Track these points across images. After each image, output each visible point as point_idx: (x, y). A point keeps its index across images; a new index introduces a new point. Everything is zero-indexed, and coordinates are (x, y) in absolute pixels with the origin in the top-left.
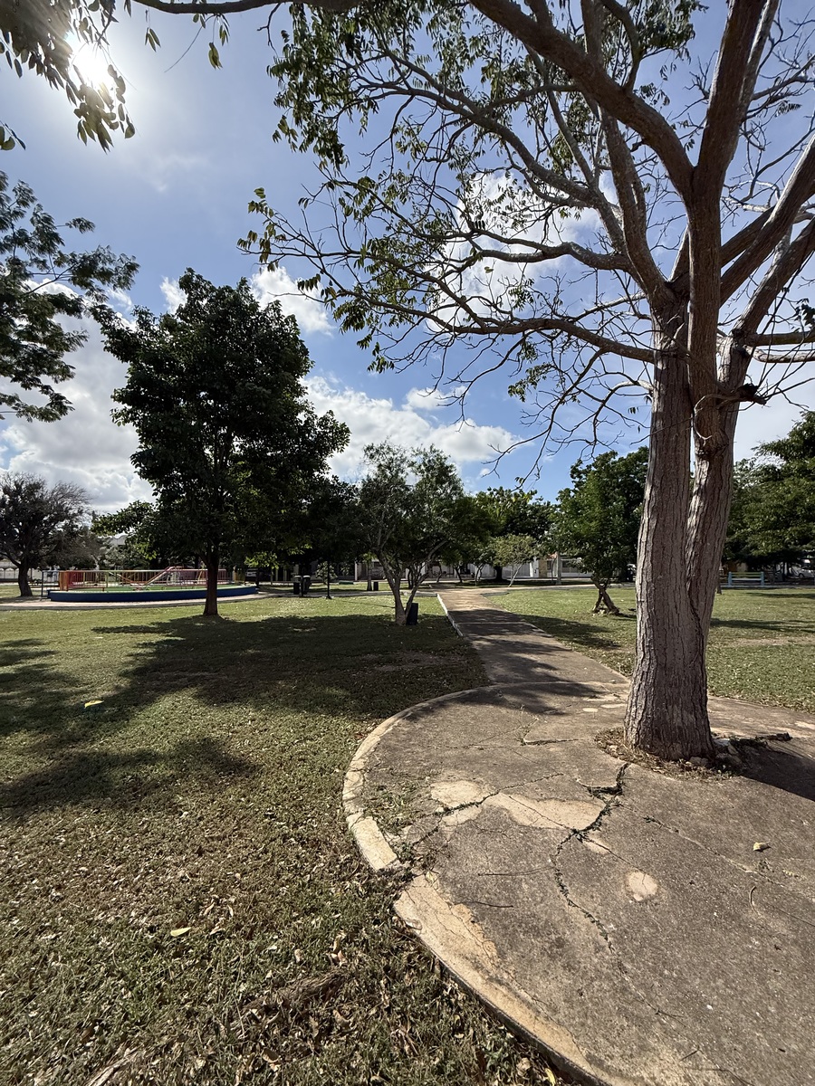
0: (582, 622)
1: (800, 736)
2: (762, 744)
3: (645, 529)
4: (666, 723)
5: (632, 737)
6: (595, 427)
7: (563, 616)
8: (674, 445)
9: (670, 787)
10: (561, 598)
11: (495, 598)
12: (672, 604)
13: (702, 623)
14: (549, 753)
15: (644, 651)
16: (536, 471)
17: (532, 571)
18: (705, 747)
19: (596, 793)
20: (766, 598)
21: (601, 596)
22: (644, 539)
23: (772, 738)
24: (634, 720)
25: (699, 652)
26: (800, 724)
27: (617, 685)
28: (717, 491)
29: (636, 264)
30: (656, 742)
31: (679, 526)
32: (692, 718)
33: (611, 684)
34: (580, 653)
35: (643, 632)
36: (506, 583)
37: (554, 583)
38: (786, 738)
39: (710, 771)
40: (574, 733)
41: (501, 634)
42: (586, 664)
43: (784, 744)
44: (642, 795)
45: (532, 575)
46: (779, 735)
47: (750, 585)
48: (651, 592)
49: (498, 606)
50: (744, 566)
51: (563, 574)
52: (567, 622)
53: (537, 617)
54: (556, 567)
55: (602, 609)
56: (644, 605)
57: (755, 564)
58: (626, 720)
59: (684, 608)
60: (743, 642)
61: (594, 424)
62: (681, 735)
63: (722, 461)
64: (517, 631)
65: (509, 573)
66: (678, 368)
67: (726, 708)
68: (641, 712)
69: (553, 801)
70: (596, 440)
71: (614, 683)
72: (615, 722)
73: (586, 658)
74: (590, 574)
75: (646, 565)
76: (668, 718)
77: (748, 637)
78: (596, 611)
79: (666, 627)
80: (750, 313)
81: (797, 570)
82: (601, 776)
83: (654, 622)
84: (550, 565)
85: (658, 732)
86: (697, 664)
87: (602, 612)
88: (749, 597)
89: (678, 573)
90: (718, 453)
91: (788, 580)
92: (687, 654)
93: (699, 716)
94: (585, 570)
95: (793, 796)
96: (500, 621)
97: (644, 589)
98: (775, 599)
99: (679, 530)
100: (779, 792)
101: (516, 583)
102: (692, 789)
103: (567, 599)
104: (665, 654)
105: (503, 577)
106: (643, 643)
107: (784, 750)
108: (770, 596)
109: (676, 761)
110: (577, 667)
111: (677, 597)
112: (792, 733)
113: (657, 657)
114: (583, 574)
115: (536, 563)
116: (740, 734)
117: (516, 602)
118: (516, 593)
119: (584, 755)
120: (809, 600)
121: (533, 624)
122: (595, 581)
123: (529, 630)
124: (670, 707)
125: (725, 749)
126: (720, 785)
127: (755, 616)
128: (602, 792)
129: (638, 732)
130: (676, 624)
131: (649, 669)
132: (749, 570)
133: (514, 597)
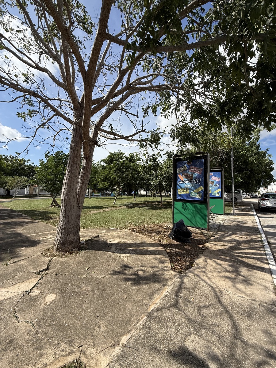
0: (45, 210)
1: (101, 235)
2: (92, 240)
3: (66, 178)
4: (67, 240)
5: (55, 249)
6: (54, 141)
7: (37, 209)
8: (77, 153)
9: (66, 261)
10: (38, 202)
11: (4, 204)
12: (72, 202)
13: (80, 207)
14: (20, 265)
15: (62, 218)
16: (26, 151)
17: (26, 191)
18: (78, 245)
19: (38, 273)
20: (100, 200)
21: (53, 201)
22: (65, 181)
23: (95, 237)
24: (56, 242)
25: (79, 217)
26: (102, 232)
27: (54, 232)
28: (87, 169)
29: (69, 91)
30: (64, 247)
31: (76, 178)
32: (75, 237)
33: (52, 232)
34: (42, 222)
35: (62, 212)
36: (12, 197)
37: (36, 196)
38: (98, 236)
39: (78, 252)
40: (33, 253)
41: (4, 219)
42: (43, 226)
43: (98, 238)
44: (55, 267)
45: (26, 193)
46: (97, 236)
47: (97, 196)
48: (66, 198)
49: (5, 207)
50: (97, 191)
51: (40, 193)
52: (39, 211)
53: (25, 210)
54: (37, 190)
55: (53, 205)
56: (63, 203)
57: (100, 190)
58: (54, 243)
59: (75, 204)
60: (93, 212)
61: (54, 140)
62: (71, 243)
63: (89, 160)
64: (13, 217)
65: (14, 192)
66: (80, 129)
67: (86, 232)
68: (59, 239)
69: (18, 283)
70: (54, 145)
71: (53, 231)
72: (51, 245)
73: (44, 224)
74: (49, 193)
75: (65, 190)
76: (68, 238)
77: (95, 211)
78: (51, 206)
79: (69, 209)
80: (99, 121)
81: (108, 192)
82: (41, 266)
83: (66, 208)
84: (35, 189)
85: (64, 244)
86: (78, 220)
87: (53, 206)
88: (97, 199)
89: (75, 192)
90: (89, 157)
91: (106, 195)
92: (75, 217)
93: (77, 236)
94: (48, 191)
95: (97, 251)
96: (5, 214)
97: (64, 198)
98: (102, 200)
99: (76, 179)
100: (94, 251)
101: (16, 197)
102: (72, 259)
103: (40, 202)
104: (68, 218)
105: (11, 194)
106: (62, 216)
107: (97, 240)
108: (102, 199)
109: (69, 252)
110: (40, 228)
111: (74, 200)
112: (100, 235)
113: (66, 220)
114: (48, 193)
115: (28, 188)
116: (88, 238)
117: (16, 205)
118: (17, 201)
119: (36, 260)
120: (109, 200)
121: (23, 213)
122: (52, 195)
123: (20, 216)
124: (69, 235)
125: (83, 244)
126: (80, 255)
127: (97, 205)
128: (41, 272)
129: (58, 246)
130: (73, 208)
131: (63, 224)
132: (98, 192)
133: (15, 203)
